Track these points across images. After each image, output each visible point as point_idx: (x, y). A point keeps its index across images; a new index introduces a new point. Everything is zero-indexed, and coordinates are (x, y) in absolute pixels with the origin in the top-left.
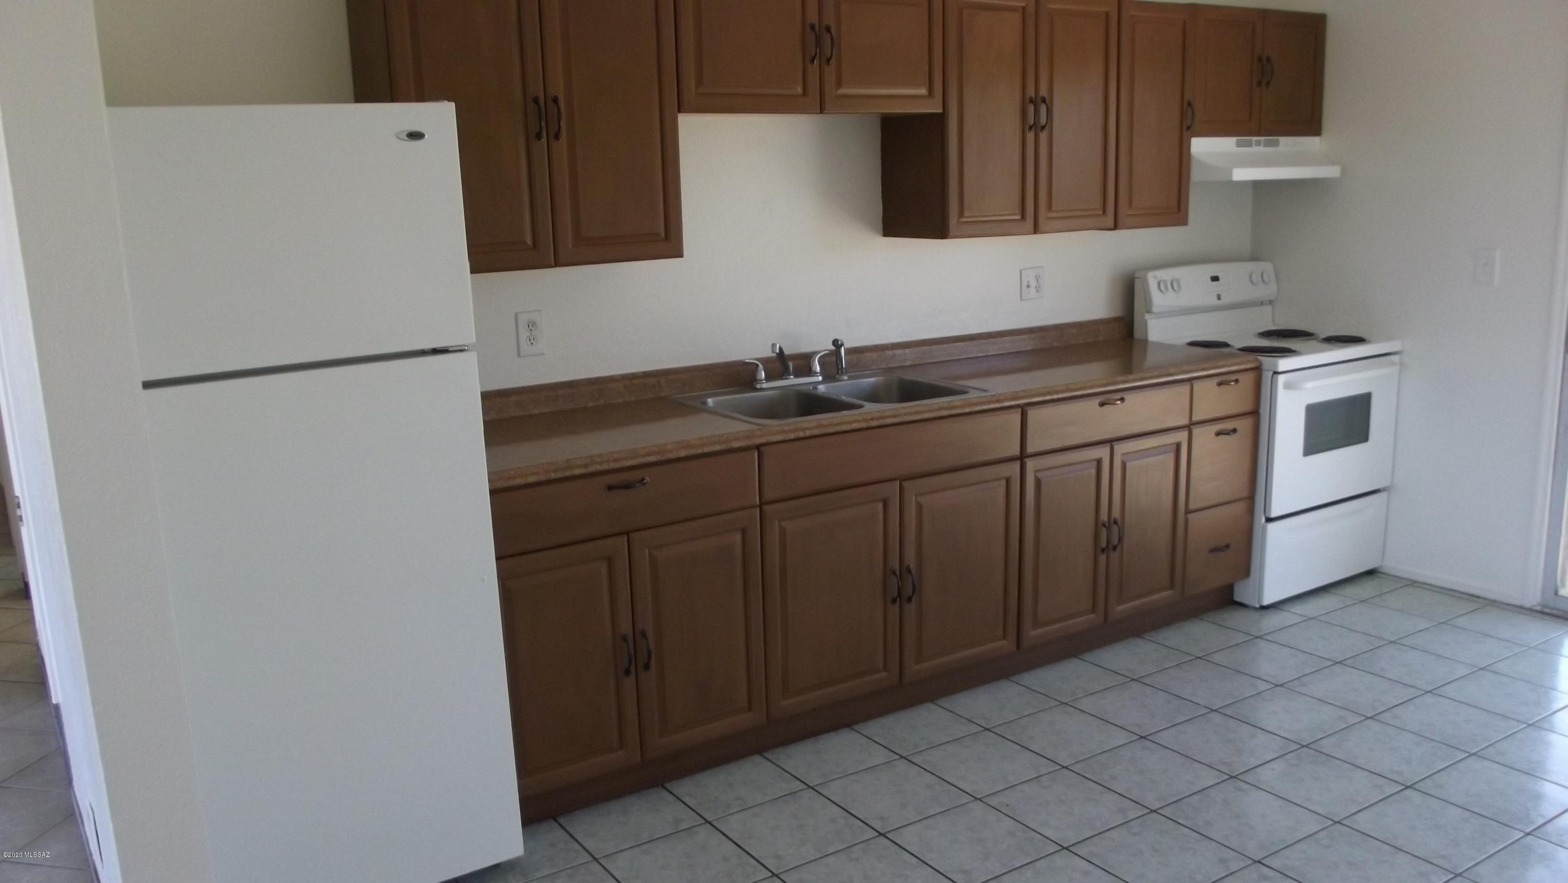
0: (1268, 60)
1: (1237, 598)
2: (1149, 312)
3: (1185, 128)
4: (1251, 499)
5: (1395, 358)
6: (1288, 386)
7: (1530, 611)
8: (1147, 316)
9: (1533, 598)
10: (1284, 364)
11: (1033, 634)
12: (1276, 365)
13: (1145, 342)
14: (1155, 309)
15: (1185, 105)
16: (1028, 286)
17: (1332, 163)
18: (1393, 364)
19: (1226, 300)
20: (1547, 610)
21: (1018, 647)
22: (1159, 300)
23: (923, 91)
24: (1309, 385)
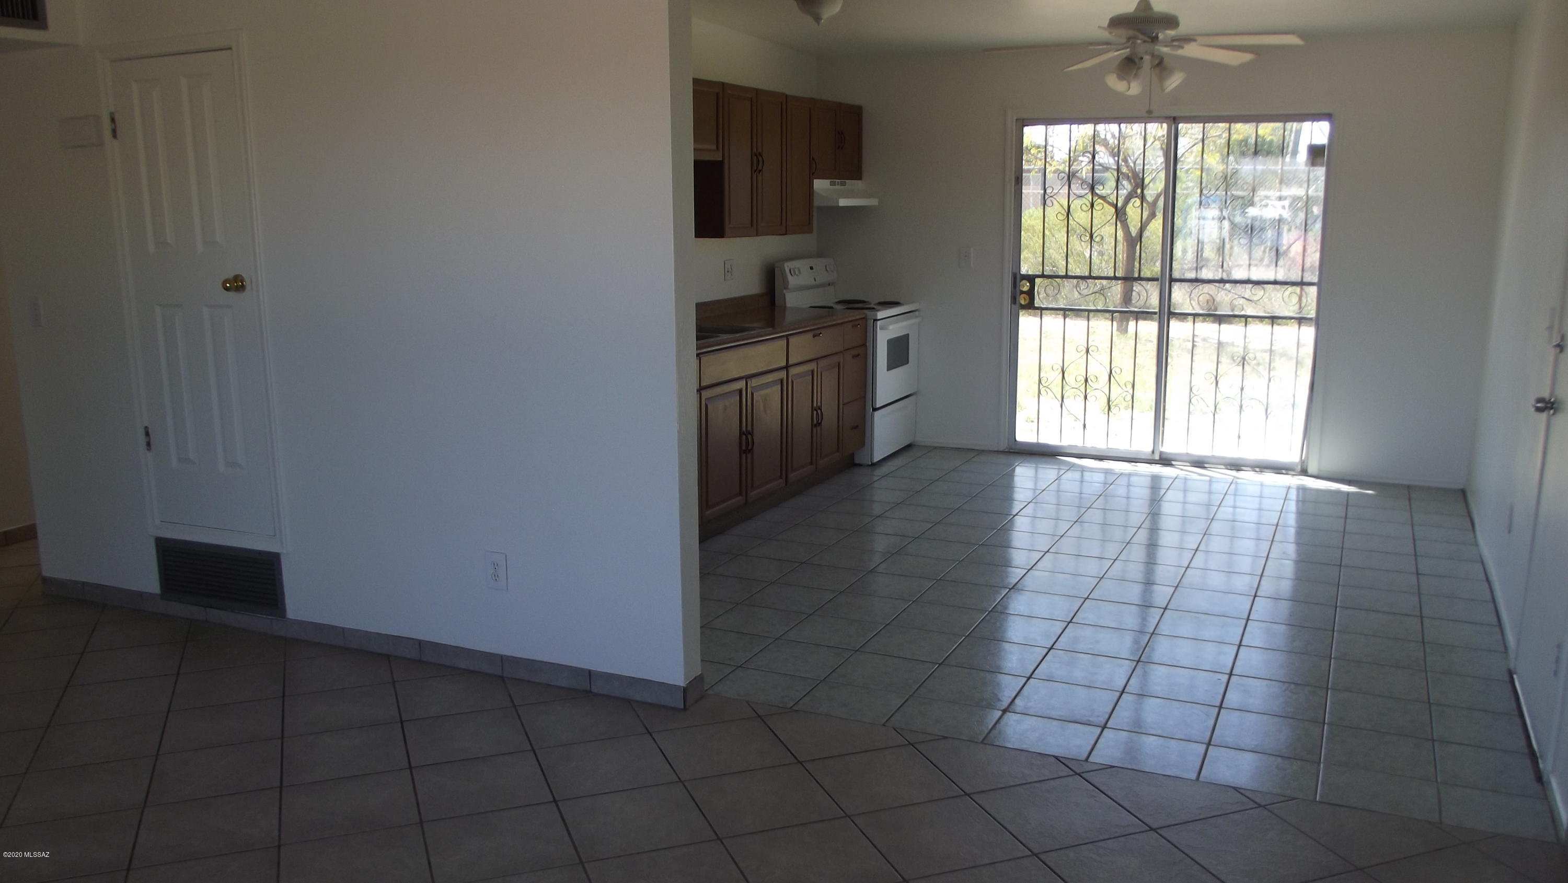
0: (842, 133)
1: (857, 461)
2: (786, 288)
3: (811, 174)
4: (864, 397)
5: (917, 313)
6: (882, 328)
7: (1003, 452)
8: (784, 291)
9: (1003, 446)
10: (880, 315)
11: (793, 476)
12: (876, 316)
13: (784, 308)
14: (790, 286)
15: (811, 159)
16: (728, 272)
17: (870, 196)
18: (916, 317)
19: (818, 282)
20: (1011, 451)
21: (786, 484)
22: (792, 281)
23: (714, 147)
24: (891, 327)
